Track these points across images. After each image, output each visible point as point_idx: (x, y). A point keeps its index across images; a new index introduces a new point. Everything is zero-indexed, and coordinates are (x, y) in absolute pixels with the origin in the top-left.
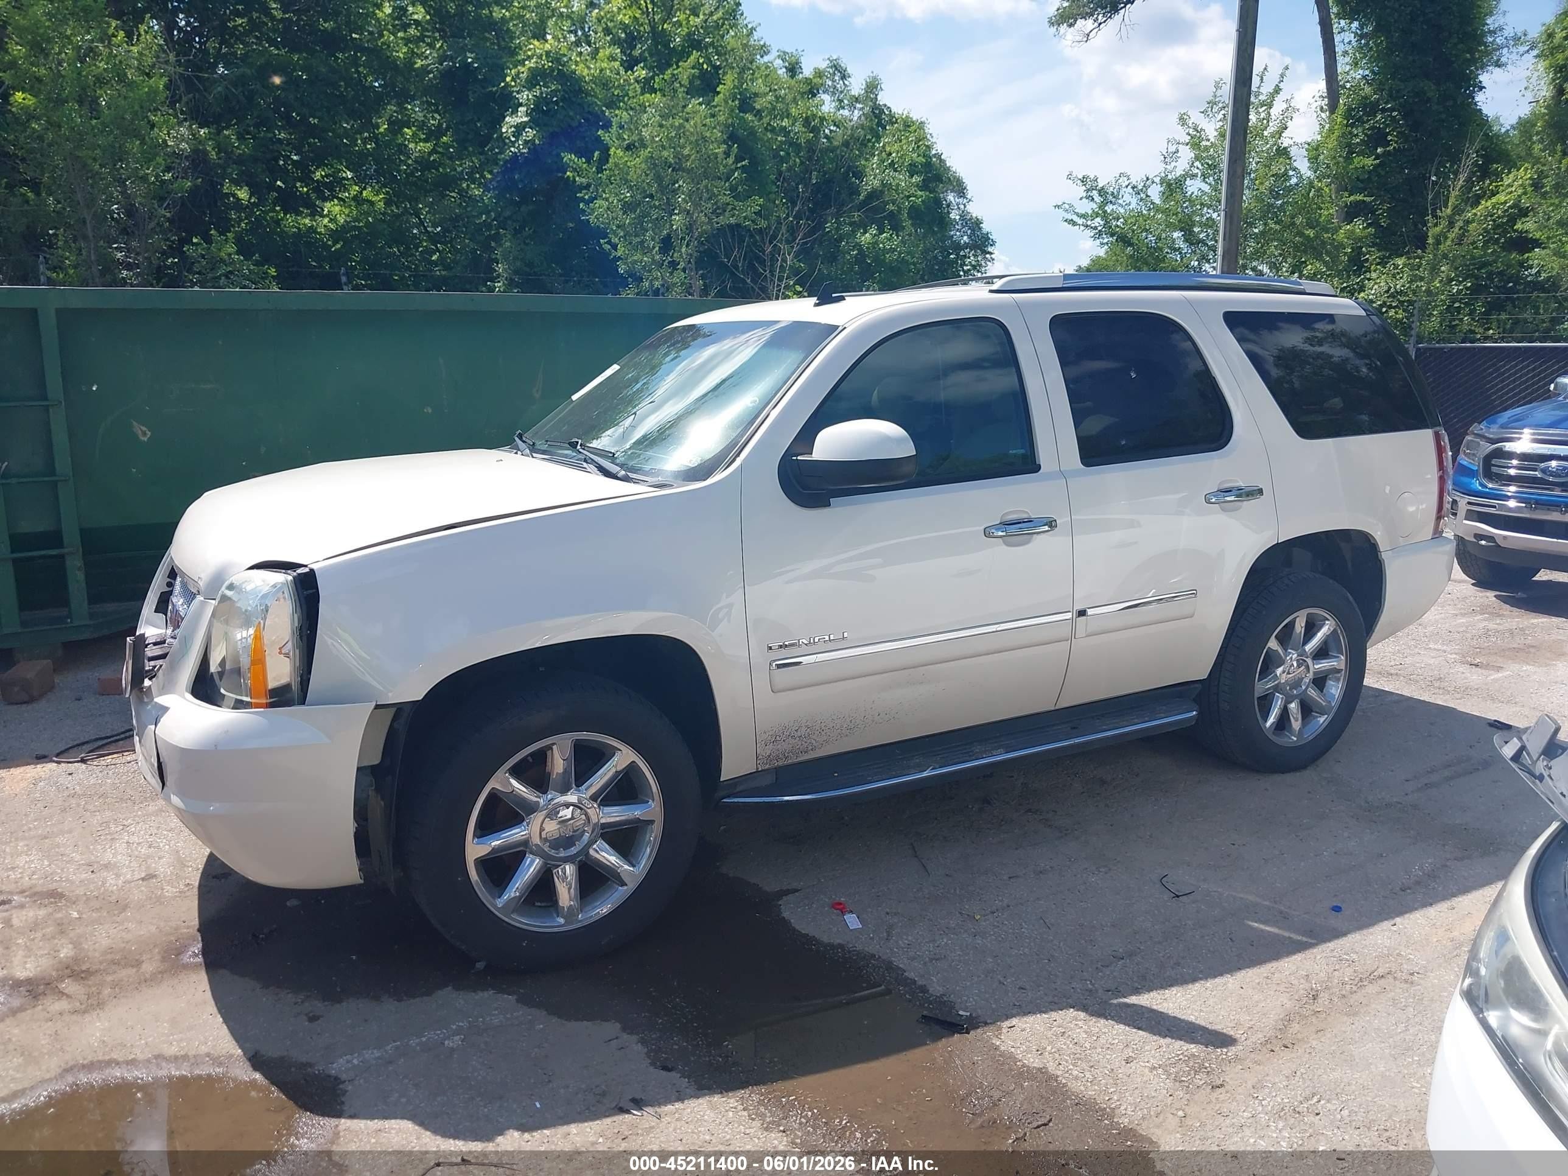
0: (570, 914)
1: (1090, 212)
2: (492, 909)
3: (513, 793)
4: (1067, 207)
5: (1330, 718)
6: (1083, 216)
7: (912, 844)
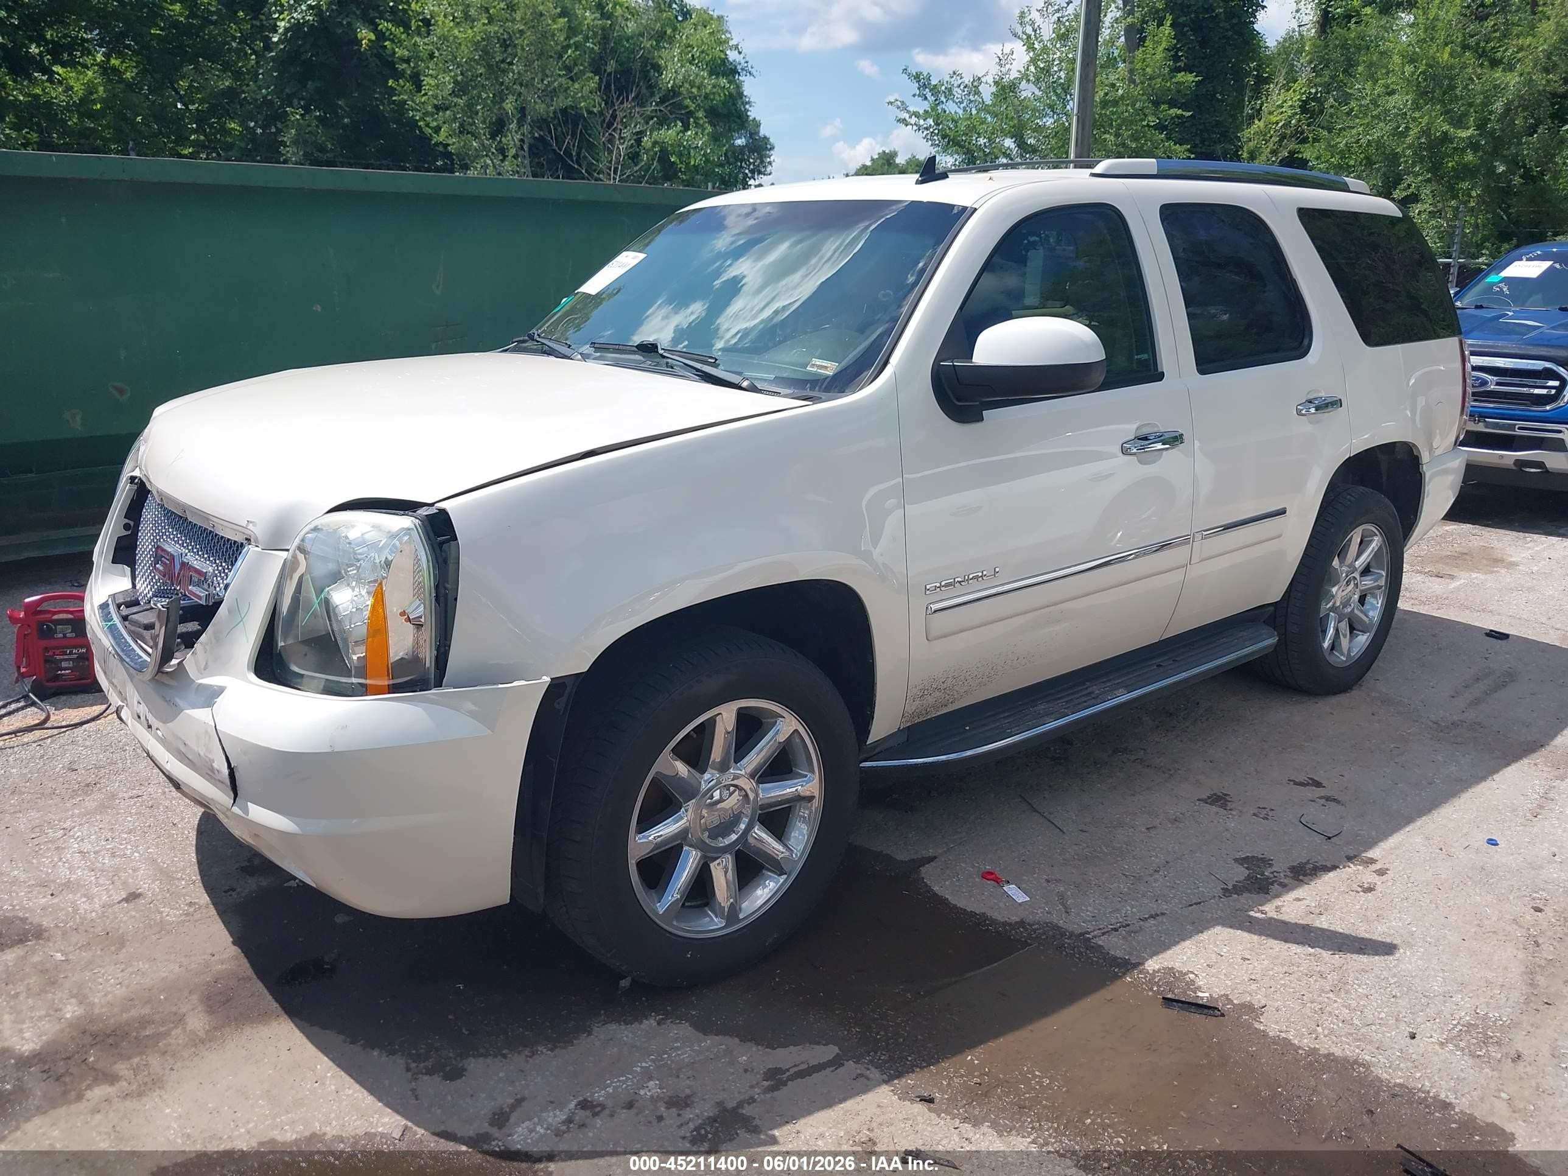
0: (732, 915)
1: (921, 112)
2: (653, 917)
3: (676, 777)
4: (899, 104)
5: (1372, 635)
6: (916, 115)
7: (1020, 796)
